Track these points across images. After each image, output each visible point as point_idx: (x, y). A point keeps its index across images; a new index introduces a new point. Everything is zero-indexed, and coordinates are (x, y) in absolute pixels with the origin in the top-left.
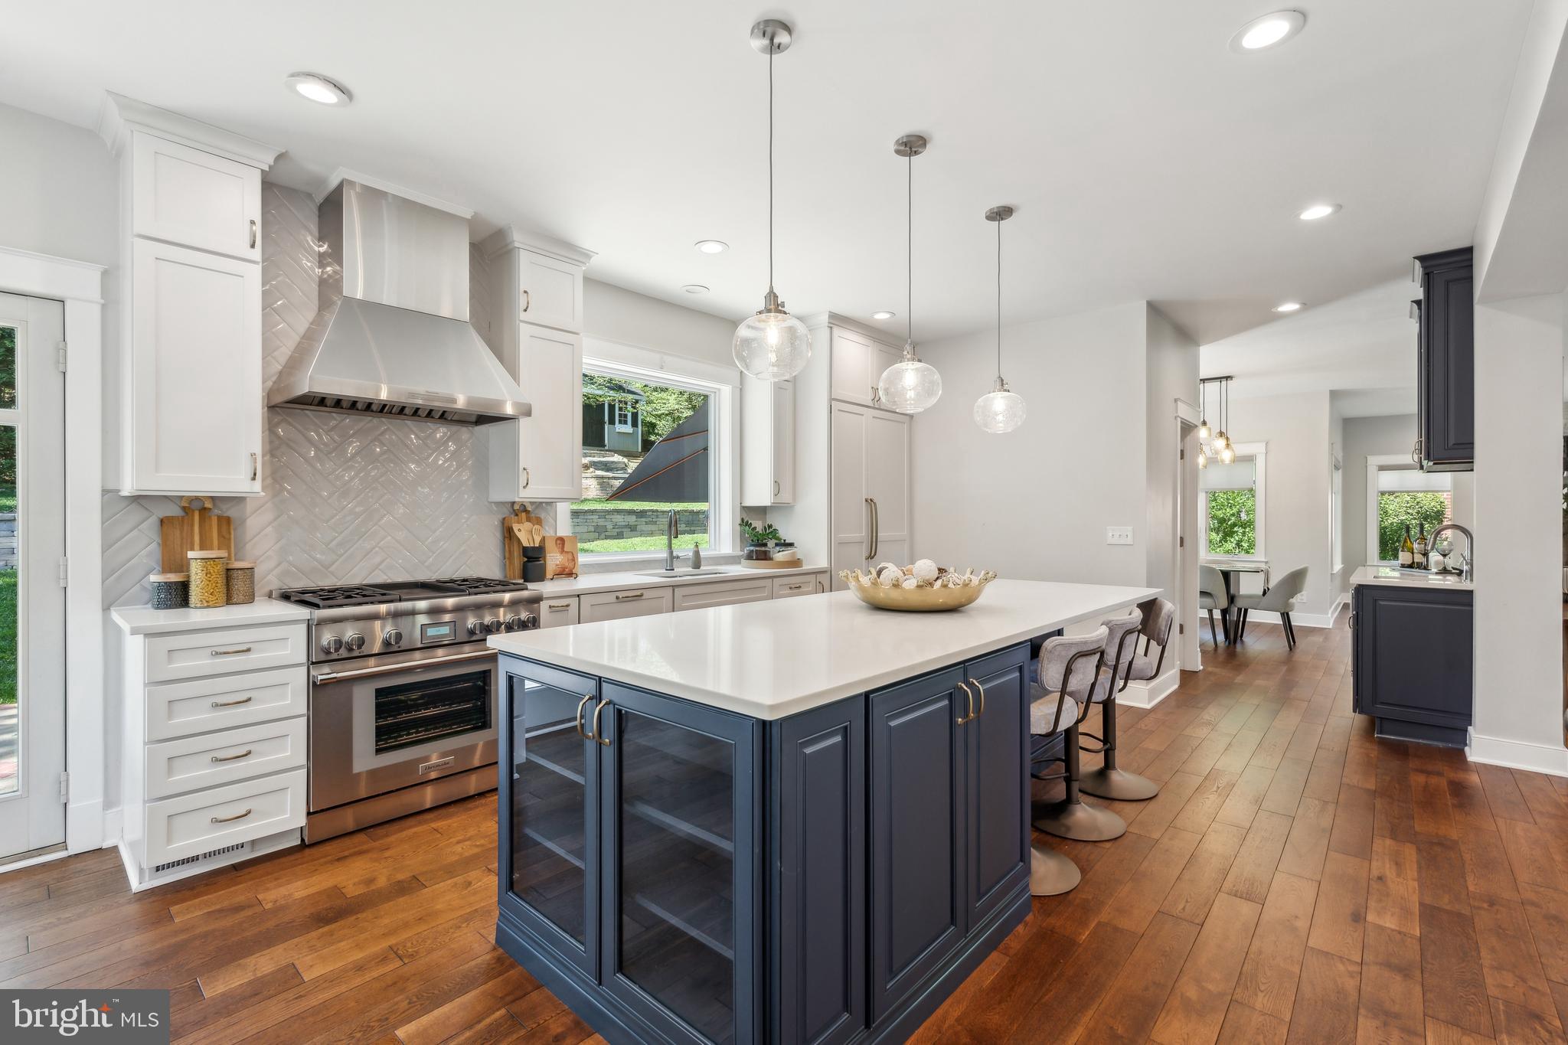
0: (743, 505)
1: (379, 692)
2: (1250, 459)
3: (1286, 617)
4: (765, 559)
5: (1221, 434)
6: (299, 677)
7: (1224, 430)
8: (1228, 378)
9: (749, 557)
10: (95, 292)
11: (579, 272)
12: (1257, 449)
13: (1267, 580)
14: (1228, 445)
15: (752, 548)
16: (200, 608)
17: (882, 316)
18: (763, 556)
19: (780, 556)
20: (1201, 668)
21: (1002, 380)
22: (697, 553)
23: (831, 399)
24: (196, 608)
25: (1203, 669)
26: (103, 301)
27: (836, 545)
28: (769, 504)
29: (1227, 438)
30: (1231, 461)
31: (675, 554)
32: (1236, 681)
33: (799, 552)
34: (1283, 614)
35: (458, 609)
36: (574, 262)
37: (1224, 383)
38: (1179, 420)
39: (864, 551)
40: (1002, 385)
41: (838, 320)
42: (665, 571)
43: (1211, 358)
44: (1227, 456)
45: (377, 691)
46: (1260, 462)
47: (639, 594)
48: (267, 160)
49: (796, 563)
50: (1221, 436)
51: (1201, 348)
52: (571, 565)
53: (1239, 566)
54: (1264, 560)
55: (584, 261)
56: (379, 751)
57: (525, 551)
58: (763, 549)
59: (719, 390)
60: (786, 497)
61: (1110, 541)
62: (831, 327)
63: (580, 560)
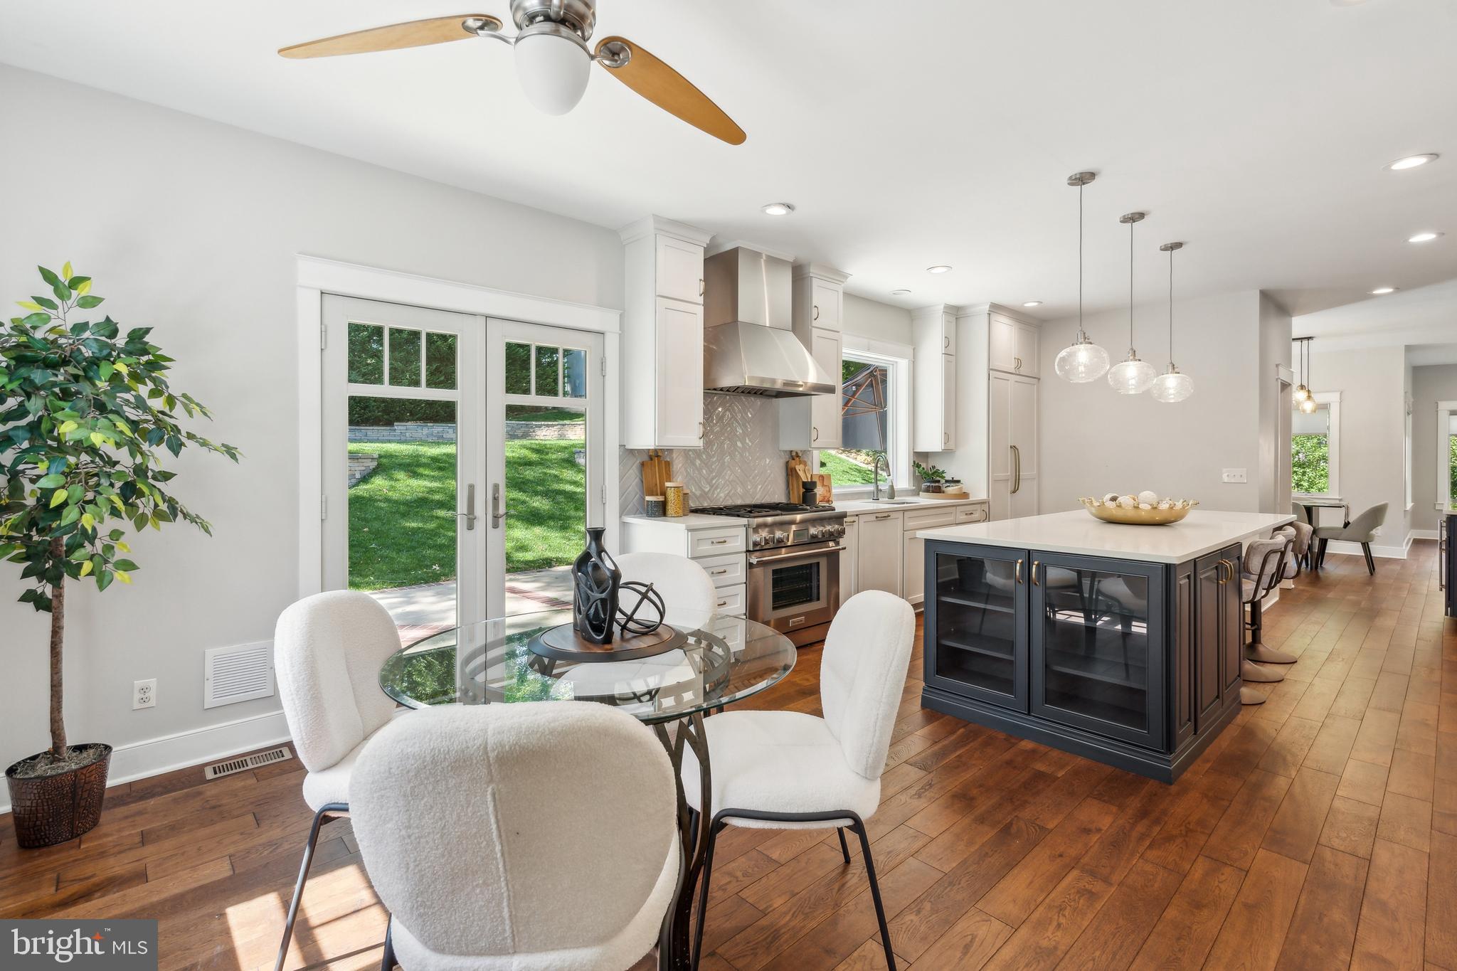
0: (915, 451)
1: (775, 572)
2: (1324, 407)
3: (1366, 547)
4: (940, 492)
5: (1302, 387)
6: (742, 559)
7: (1305, 383)
8: (1309, 338)
9: (927, 490)
10: (617, 329)
11: (840, 289)
12: (1332, 398)
13: (1347, 515)
14: (1309, 397)
15: (928, 484)
16: (674, 517)
17: (1031, 305)
18: (938, 490)
19: (952, 489)
20: (1293, 586)
21: (1173, 365)
22: (892, 487)
23: (990, 369)
24: (672, 517)
25: (1295, 588)
26: (620, 332)
27: (993, 482)
28: (941, 450)
29: (1309, 391)
30: (1312, 411)
31: (879, 488)
32: (1328, 596)
33: (965, 486)
34: (1364, 543)
35: (802, 522)
36: (837, 282)
37: (1305, 342)
38: (1279, 381)
39: (1010, 486)
40: (1174, 368)
41: (996, 308)
42: (887, 499)
43: (1300, 324)
44: (1309, 406)
45: (773, 571)
46: (1334, 409)
47: (886, 515)
48: (706, 240)
49: (965, 495)
50: (1302, 389)
51: (1293, 318)
52: (828, 495)
53: (1318, 502)
54: (1338, 497)
55: (842, 280)
56: (774, 608)
57: (804, 484)
58: (937, 484)
59: (896, 362)
60: (951, 445)
61: (1226, 480)
62: (989, 314)
63: (833, 491)
